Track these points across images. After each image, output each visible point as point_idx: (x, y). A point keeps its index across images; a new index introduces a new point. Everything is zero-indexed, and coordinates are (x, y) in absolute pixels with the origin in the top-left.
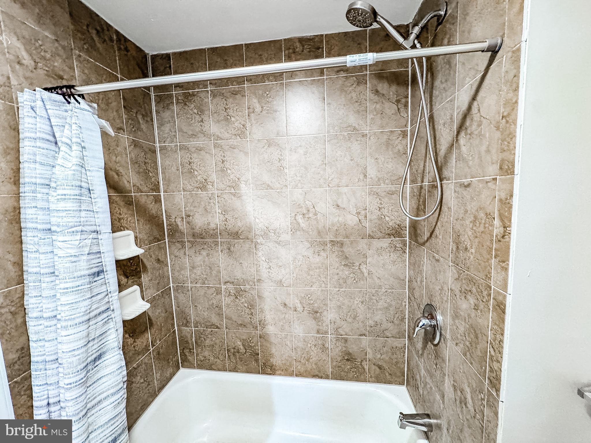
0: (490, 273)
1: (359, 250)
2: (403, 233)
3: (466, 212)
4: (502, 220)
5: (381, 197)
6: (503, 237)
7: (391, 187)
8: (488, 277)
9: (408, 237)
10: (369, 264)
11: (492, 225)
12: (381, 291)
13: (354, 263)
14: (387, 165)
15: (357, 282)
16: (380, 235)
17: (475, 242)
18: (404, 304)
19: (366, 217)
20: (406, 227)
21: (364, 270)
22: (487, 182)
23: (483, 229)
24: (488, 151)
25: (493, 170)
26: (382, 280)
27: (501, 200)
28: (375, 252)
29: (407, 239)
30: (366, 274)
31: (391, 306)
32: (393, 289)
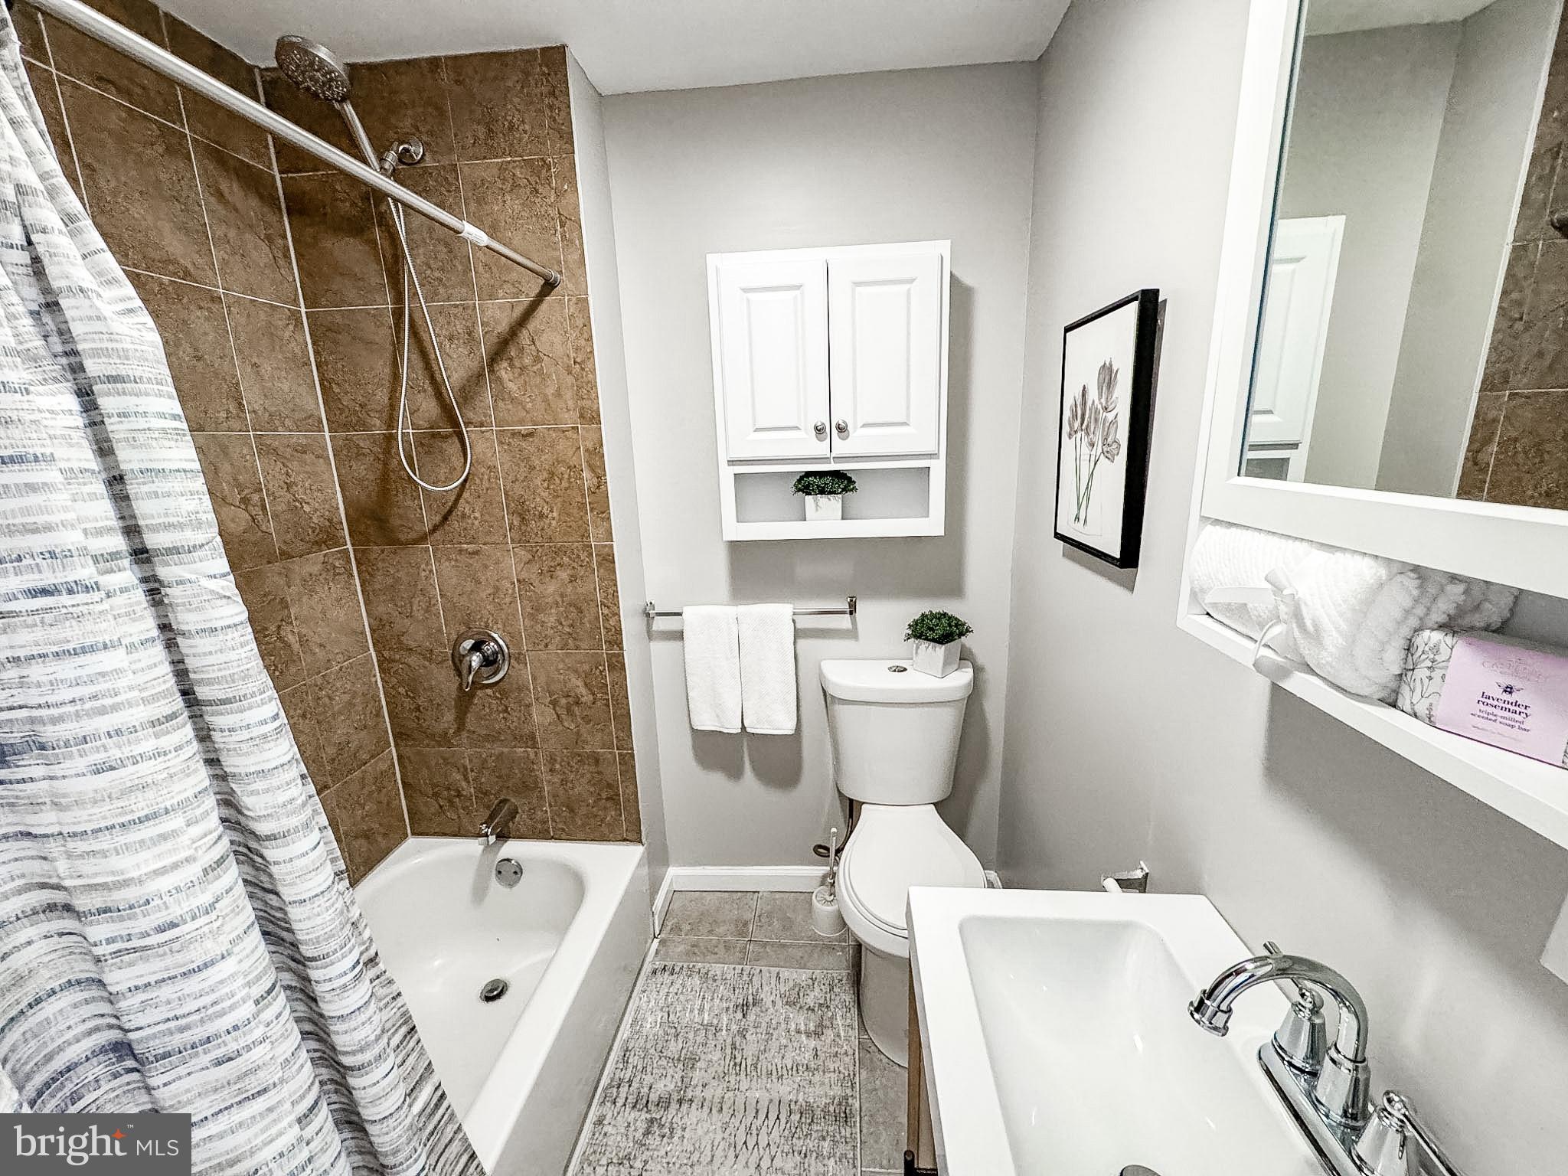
0: (587, 531)
1: (269, 593)
2: (339, 535)
3: (532, 468)
4: (593, 471)
5: (285, 461)
6: (598, 487)
7: (298, 437)
8: (585, 535)
9: (349, 542)
10: (296, 619)
11: (581, 479)
12: (331, 672)
13: (266, 629)
14: (280, 385)
15: (281, 673)
16: (301, 546)
17: (556, 504)
18: (373, 679)
19: (264, 507)
20: (341, 523)
21: (292, 639)
22: (564, 432)
23: (567, 485)
24: (558, 394)
25: (569, 419)
26: (328, 647)
27: (587, 450)
28: (302, 589)
29: (349, 546)
30: (296, 646)
31: (354, 695)
32: (350, 658)
